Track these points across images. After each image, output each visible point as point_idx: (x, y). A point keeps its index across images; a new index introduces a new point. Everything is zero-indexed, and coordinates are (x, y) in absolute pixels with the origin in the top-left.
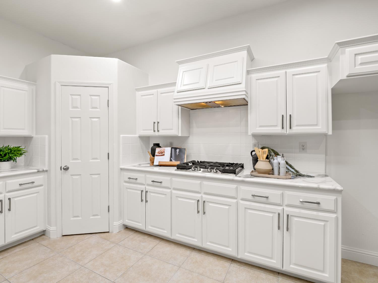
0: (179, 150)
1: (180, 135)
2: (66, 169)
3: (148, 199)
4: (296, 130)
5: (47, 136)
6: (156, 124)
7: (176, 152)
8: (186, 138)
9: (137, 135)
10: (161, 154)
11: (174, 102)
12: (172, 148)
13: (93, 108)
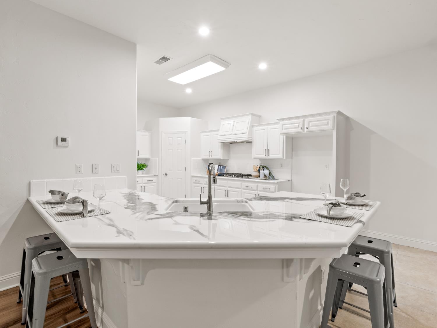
0: (222, 166)
1: (222, 158)
2: (166, 175)
3: (204, 191)
4: (271, 156)
5: (157, 159)
6: (210, 152)
7: (220, 168)
8: (228, 160)
9: (201, 158)
11: (218, 141)
12: (219, 166)
13: (178, 144)
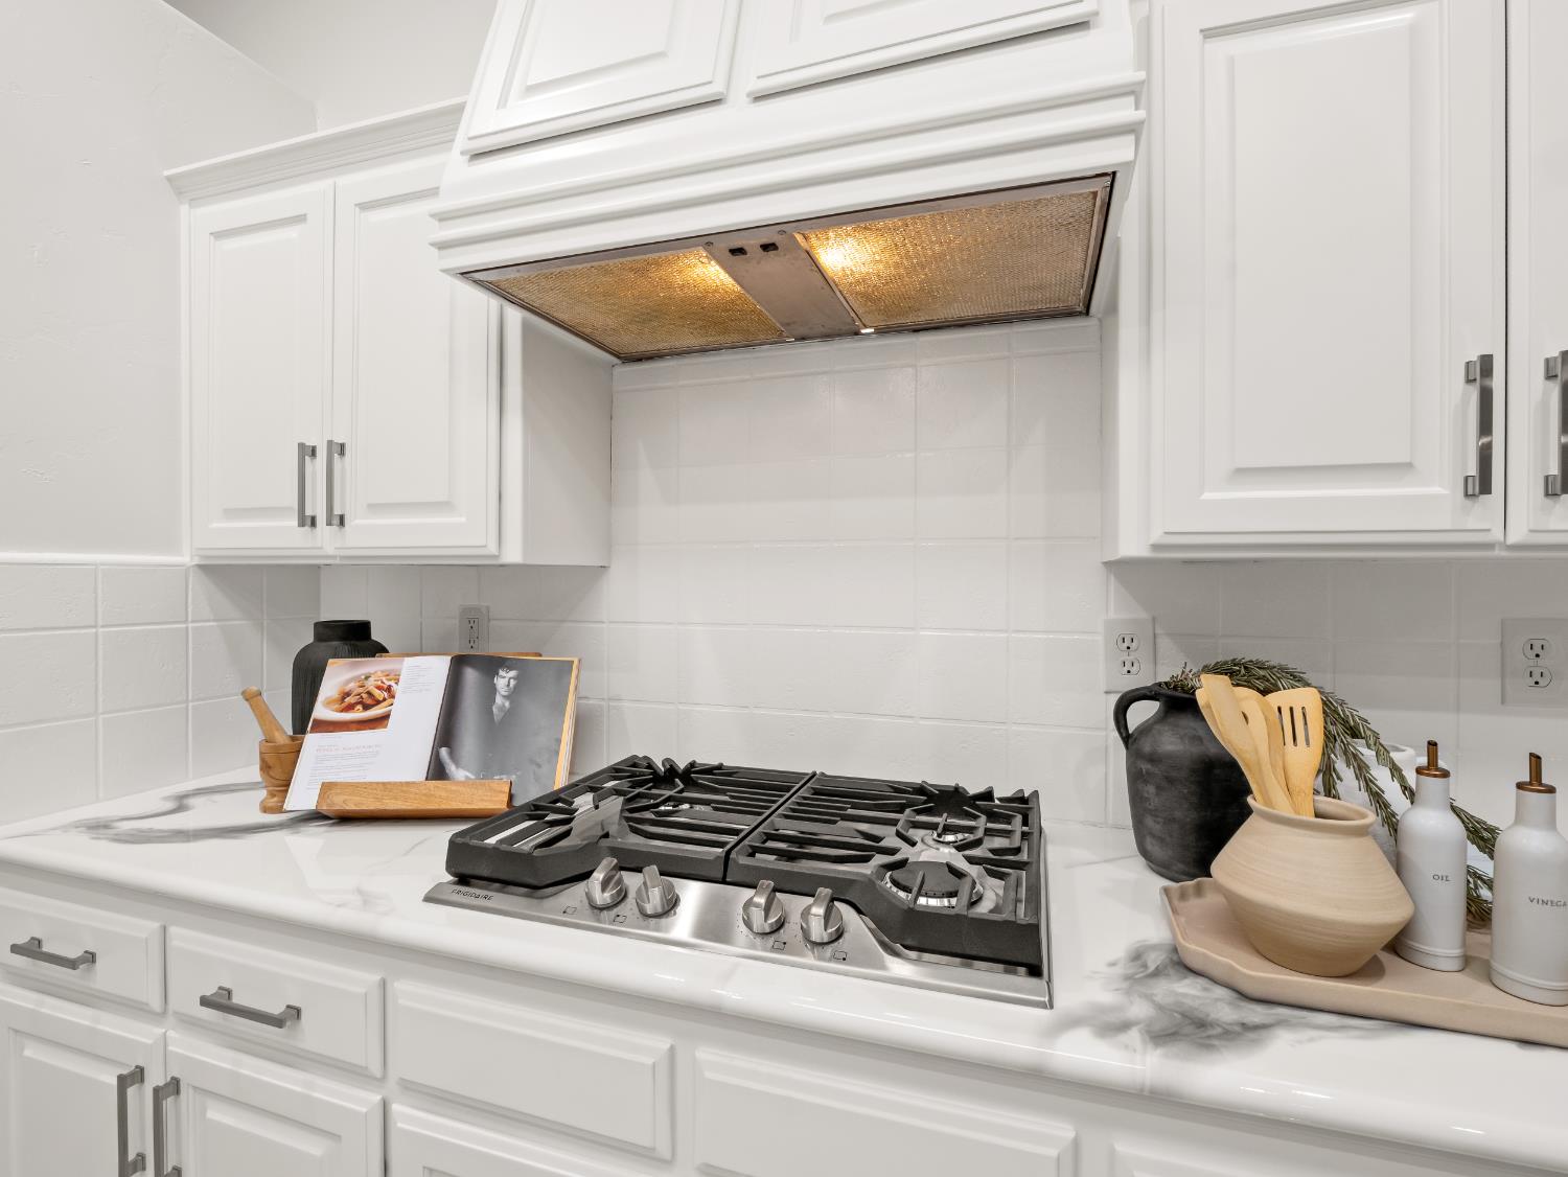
0: (513, 673)
9: (186, 558)
10: (358, 714)
12: (459, 663)
